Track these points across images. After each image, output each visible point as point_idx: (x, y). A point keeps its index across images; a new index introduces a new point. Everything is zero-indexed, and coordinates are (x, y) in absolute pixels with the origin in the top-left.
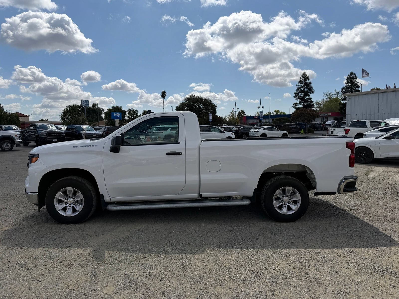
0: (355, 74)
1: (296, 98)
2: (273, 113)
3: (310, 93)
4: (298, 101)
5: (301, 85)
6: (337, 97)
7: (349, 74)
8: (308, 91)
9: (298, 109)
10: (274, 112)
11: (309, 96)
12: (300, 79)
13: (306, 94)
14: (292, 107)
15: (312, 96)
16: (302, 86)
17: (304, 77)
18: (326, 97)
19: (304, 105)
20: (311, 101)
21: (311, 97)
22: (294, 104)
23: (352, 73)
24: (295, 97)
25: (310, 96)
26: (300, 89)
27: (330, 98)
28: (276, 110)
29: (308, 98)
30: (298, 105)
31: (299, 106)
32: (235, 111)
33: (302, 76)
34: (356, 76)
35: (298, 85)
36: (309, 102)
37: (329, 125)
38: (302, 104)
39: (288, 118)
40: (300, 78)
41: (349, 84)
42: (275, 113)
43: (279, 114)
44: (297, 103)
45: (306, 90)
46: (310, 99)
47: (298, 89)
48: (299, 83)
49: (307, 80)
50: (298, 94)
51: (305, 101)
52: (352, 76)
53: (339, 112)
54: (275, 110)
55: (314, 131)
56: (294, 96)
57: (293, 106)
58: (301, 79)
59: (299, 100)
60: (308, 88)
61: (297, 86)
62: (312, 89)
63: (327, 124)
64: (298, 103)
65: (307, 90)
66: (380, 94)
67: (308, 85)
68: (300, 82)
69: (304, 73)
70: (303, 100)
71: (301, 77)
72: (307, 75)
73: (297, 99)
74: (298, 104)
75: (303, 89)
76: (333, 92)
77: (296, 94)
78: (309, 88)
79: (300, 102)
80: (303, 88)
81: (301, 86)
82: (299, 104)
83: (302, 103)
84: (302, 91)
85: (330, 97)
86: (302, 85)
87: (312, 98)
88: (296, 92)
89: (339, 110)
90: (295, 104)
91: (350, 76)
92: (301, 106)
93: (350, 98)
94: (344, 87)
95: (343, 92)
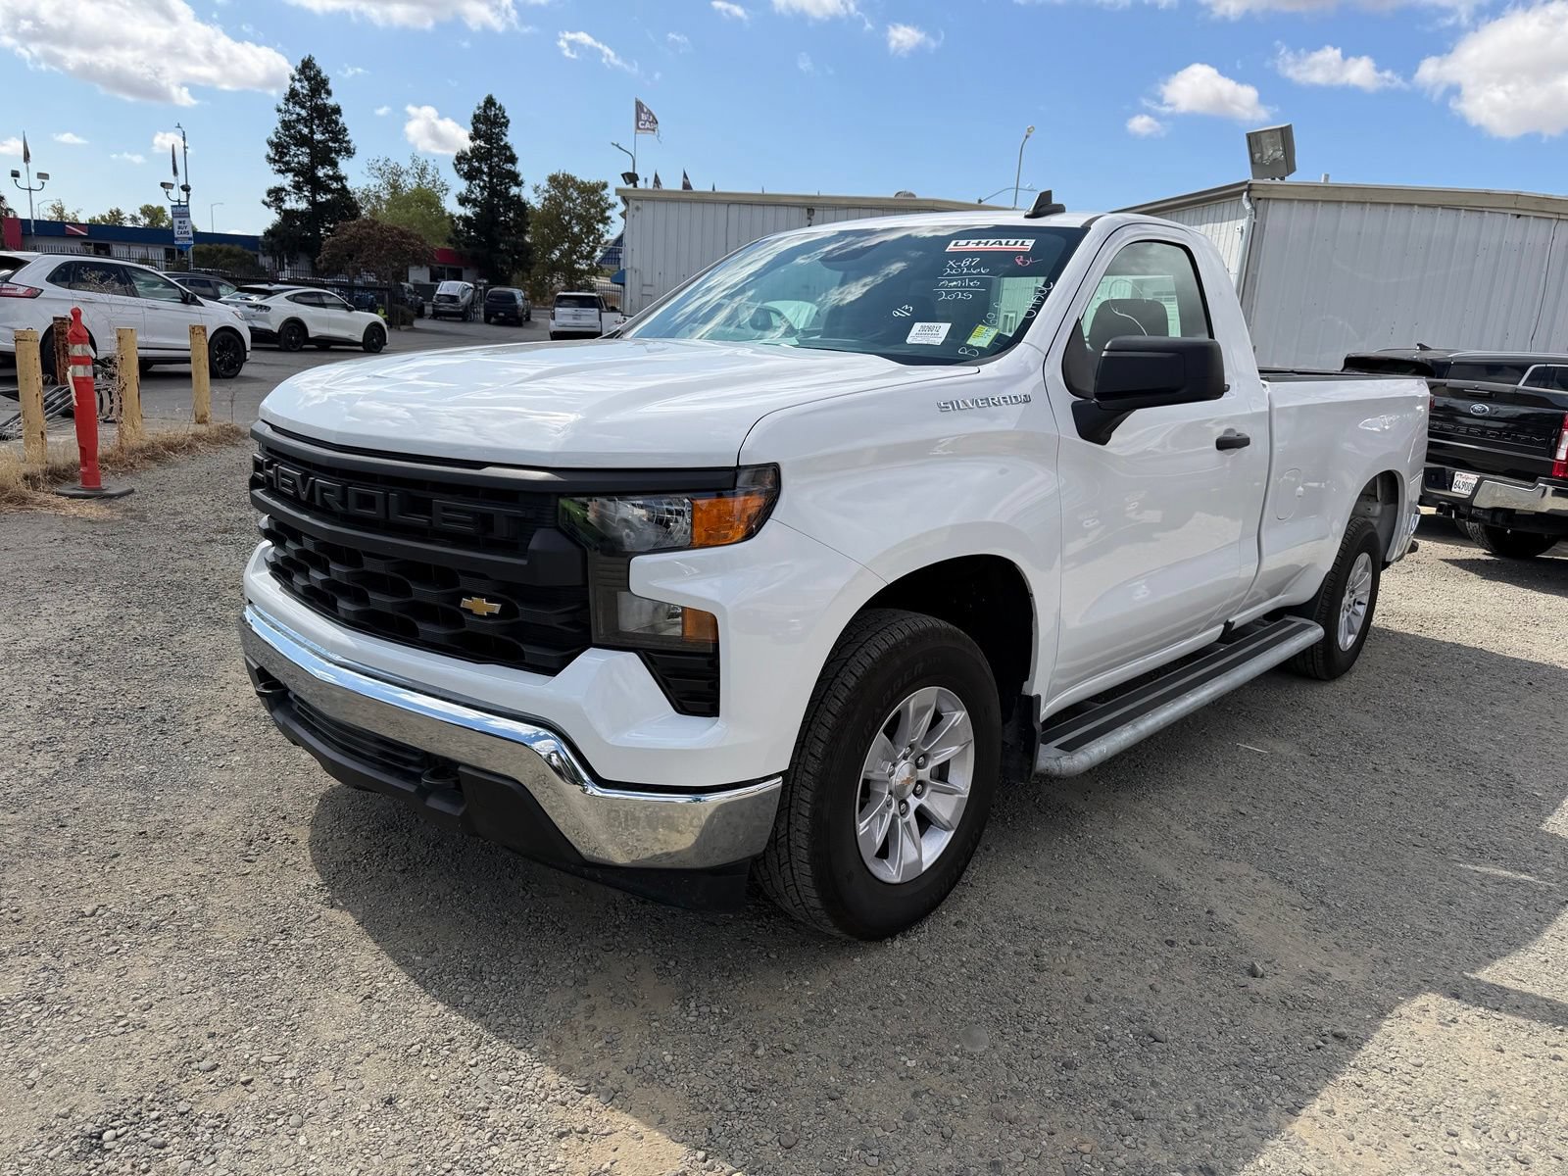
0: (500, 107)
1: (277, 167)
2: (134, 219)
3: (338, 153)
4: (287, 181)
5: (298, 109)
6: (419, 185)
7: (482, 104)
8: (330, 144)
9: (289, 216)
10: (138, 215)
11: (335, 165)
12: (291, 82)
13: (324, 155)
14: (264, 203)
15: (344, 166)
16: (303, 118)
17: (309, 79)
18: (378, 182)
19: (313, 203)
20: (344, 187)
21: (343, 174)
22: (270, 193)
23: (490, 102)
24: (270, 159)
25: (340, 165)
26: (294, 127)
27: (395, 187)
28: (147, 207)
29: (331, 173)
30: (287, 198)
31: (291, 203)
32: (30, 189)
33: (301, 71)
34: (504, 117)
35: (283, 107)
36: (332, 191)
37: (448, 299)
38: (305, 196)
39: (246, 251)
40: (293, 79)
41: (482, 144)
42: (144, 221)
43: (163, 225)
44: (283, 189)
45: (318, 137)
46: (339, 179)
47: (286, 125)
48: (287, 100)
49: (323, 96)
50: (288, 148)
51: (318, 186)
52: (491, 110)
53: (447, 246)
54: (142, 205)
55: (413, 320)
56: (268, 156)
57: (268, 200)
58: (298, 85)
59: (290, 176)
60: (329, 132)
61: (279, 110)
62: (347, 139)
63: (442, 293)
64: (288, 188)
65: (324, 137)
66: (731, 206)
67: (327, 116)
68: (293, 95)
69: (309, 59)
70: (307, 178)
71: (297, 77)
72: (319, 72)
73: (280, 171)
74: (288, 193)
75: (306, 131)
76: (406, 164)
77: (277, 150)
78: (331, 132)
79: (298, 187)
80: (306, 127)
81: (298, 114)
82: (293, 196)
83: (306, 193)
84: (303, 141)
85: (396, 181)
86: (304, 113)
87: (345, 178)
88: (276, 140)
89: (450, 241)
90: (276, 195)
91: (485, 112)
92: (303, 205)
93: (638, 209)
94: (462, 152)
95: (462, 170)
